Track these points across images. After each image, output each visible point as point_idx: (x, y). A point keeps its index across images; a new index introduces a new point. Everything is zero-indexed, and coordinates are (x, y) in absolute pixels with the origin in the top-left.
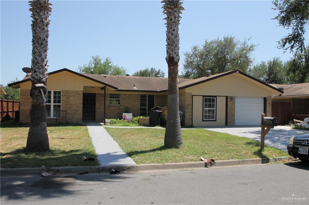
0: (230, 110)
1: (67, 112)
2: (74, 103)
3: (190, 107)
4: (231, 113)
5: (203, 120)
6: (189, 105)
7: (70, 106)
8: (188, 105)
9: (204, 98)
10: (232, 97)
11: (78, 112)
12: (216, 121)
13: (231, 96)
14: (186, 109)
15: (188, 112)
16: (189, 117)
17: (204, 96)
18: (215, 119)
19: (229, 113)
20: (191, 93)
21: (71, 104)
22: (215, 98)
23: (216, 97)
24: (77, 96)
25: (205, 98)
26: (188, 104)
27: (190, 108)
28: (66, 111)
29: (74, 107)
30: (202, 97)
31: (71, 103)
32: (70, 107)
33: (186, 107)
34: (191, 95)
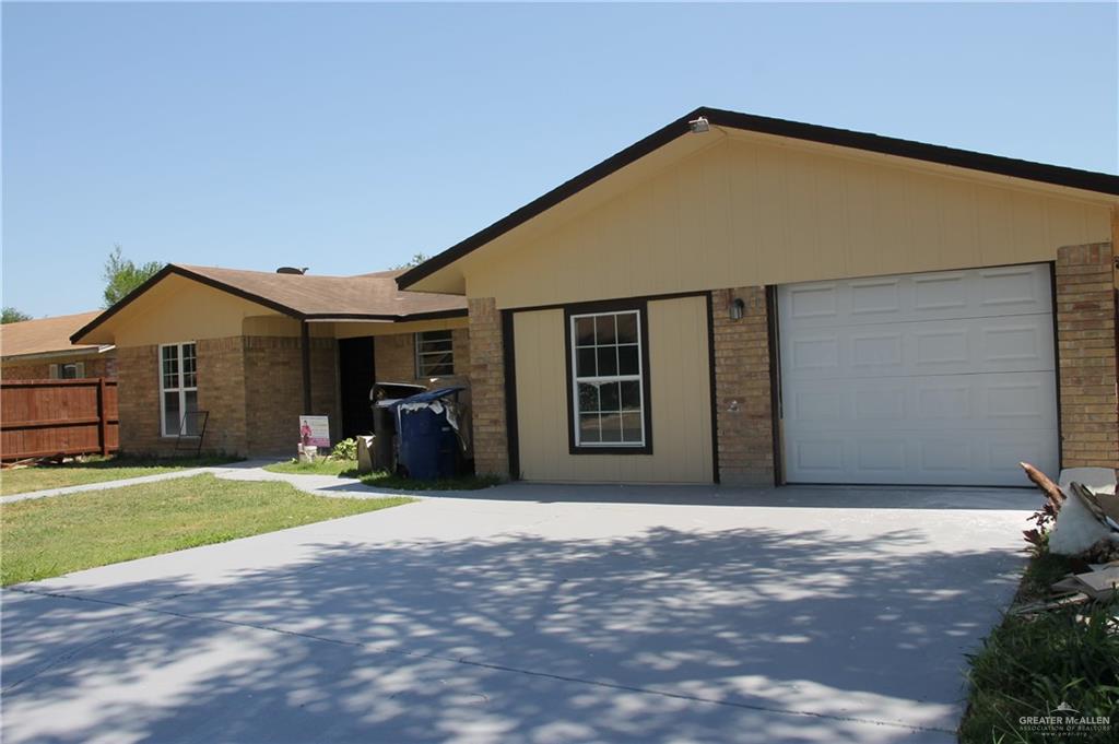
0: (736, 377)
1: (210, 416)
2: (224, 384)
3: (496, 376)
4: (741, 400)
5: (574, 450)
6: (489, 367)
7: (215, 393)
8: (484, 367)
9: (572, 318)
10: (737, 295)
11: (236, 415)
12: (648, 450)
13: (730, 290)
14: (476, 389)
15: (486, 402)
16: (493, 429)
17: (570, 309)
18: (643, 443)
19: (727, 400)
20: (493, 301)
21: (217, 389)
22: (638, 312)
23: (640, 303)
24: (229, 356)
25: (576, 320)
26: (481, 362)
27: (492, 382)
28: (208, 413)
29: (225, 398)
30: (561, 311)
31: (218, 385)
32: (217, 398)
33: (473, 376)
34: (494, 309)
